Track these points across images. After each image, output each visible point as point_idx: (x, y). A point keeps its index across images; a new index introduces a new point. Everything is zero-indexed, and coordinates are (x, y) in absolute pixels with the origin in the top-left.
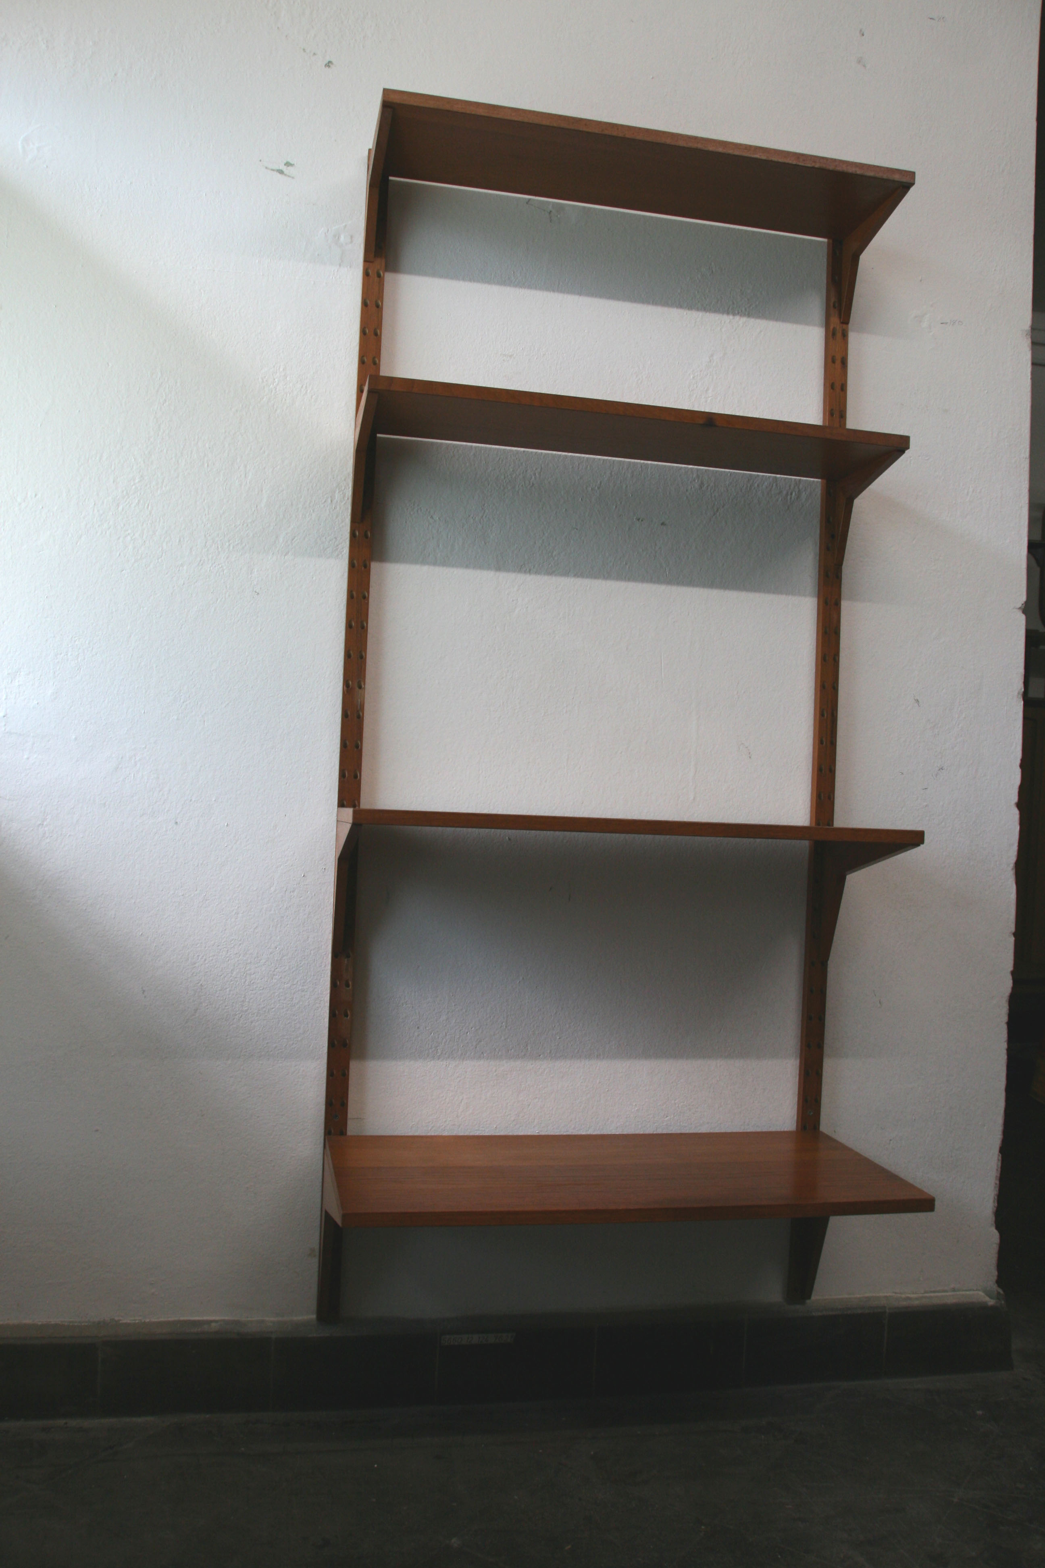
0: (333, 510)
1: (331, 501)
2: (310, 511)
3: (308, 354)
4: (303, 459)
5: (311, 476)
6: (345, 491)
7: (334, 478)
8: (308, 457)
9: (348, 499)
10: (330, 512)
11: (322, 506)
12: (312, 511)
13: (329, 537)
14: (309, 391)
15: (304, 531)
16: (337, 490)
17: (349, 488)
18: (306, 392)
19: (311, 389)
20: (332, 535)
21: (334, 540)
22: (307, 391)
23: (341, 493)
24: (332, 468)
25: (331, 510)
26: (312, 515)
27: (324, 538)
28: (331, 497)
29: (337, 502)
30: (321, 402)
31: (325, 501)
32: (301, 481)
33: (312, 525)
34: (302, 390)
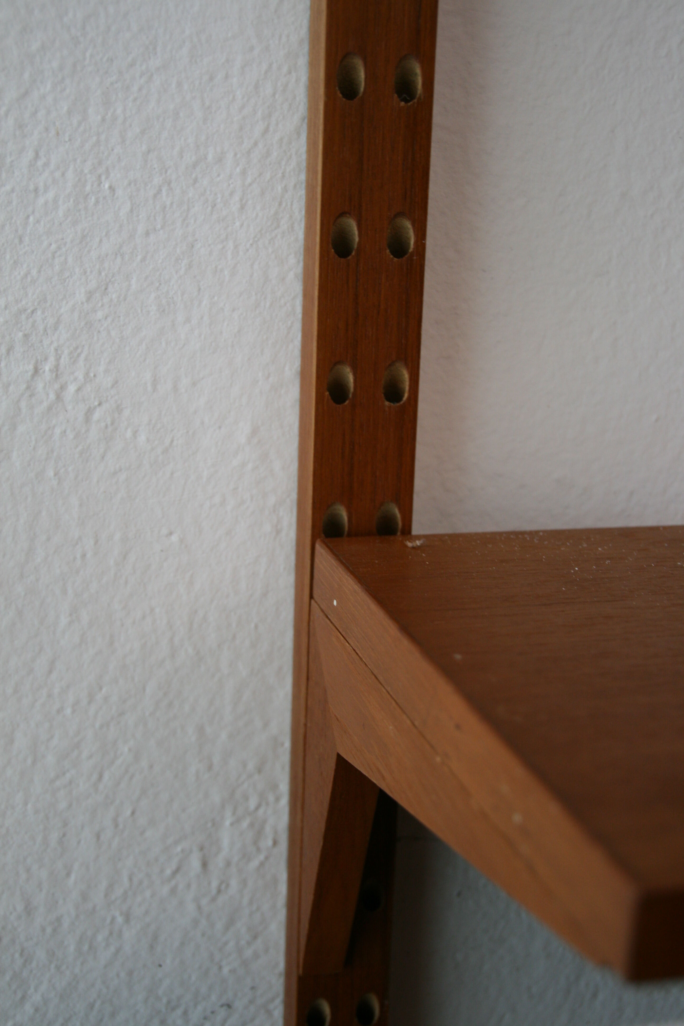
0: (214, 899)
1: (205, 865)
2: (113, 919)
3: (51, 195)
4: (69, 711)
5: (106, 776)
6: (261, 811)
7: (210, 767)
8: (91, 698)
9: (275, 843)
10: (199, 908)
11: (165, 890)
12: (120, 919)
13: (200, 1008)
14: (72, 388)
15: (91, 1006)
16: (228, 813)
17: (277, 799)
18: (59, 397)
19: (80, 375)
20: (214, 998)
21: (222, 1013)
22: (63, 388)
23: (245, 824)
24: (201, 730)
25: (204, 902)
26: (120, 932)
27: (179, 1012)
28: (201, 849)
29: (228, 864)
30: (135, 434)
31: (177, 871)
32: (63, 805)
33: (123, 975)
34: (40, 386)
